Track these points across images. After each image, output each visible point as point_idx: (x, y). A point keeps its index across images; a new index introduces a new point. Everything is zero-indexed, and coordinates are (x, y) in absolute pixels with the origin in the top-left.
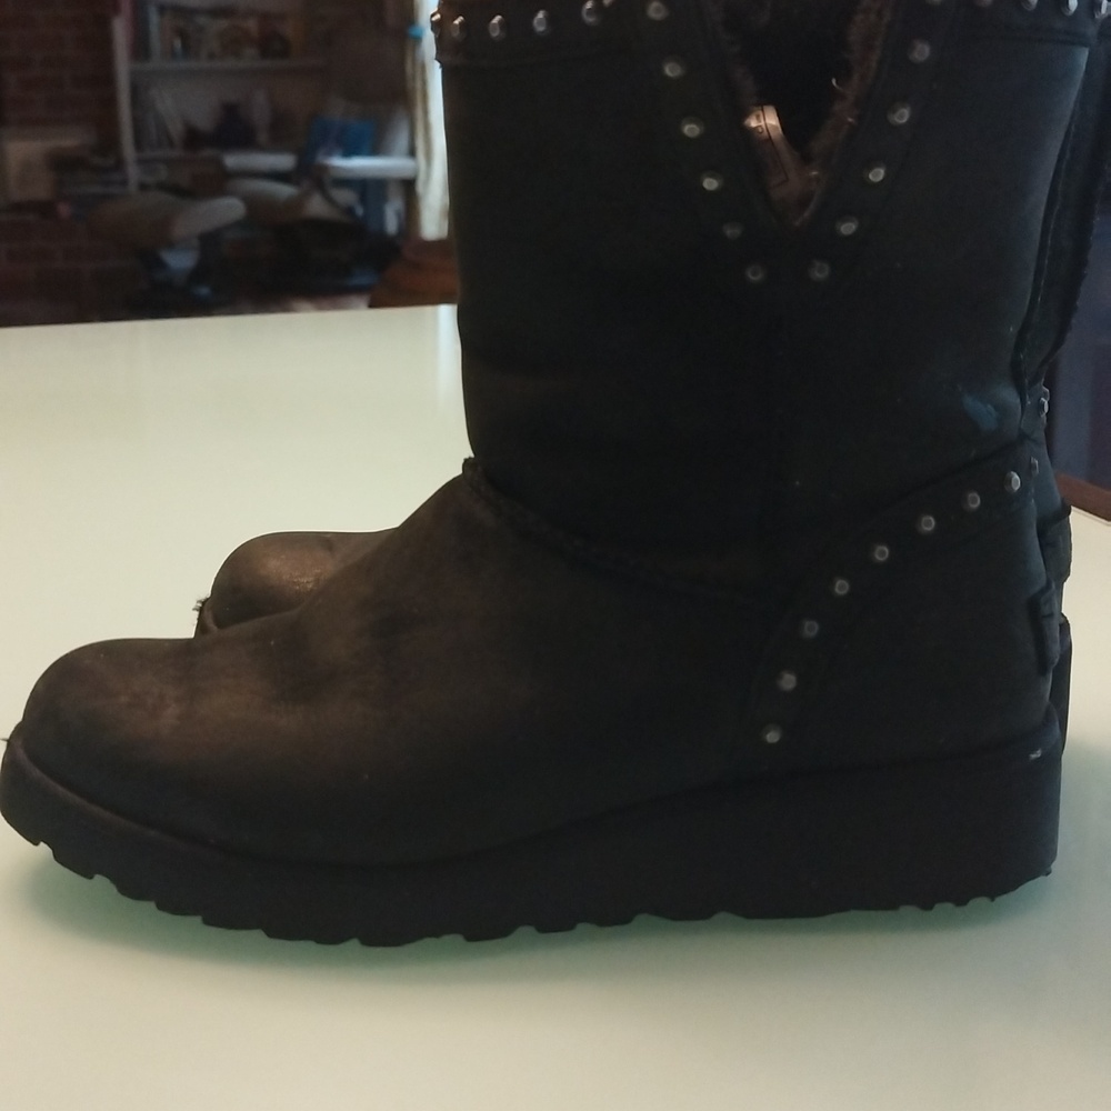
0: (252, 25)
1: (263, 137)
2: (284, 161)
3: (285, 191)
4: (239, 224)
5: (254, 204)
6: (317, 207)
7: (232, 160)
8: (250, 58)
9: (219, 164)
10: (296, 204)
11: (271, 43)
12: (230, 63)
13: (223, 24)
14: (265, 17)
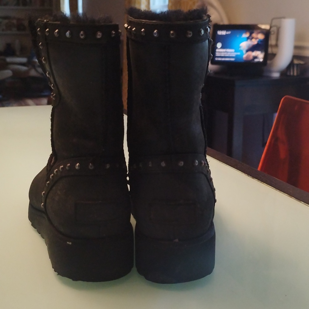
0: (15, 21)
1: (18, 53)
2: (24, 60)
3: (24, 68)
4: (11, 77)
5: (15, 72)
6: (33, 73)
7: (9, 60)
8: (14, 31)
9: (5, 60)
10: (27, 72)
11: (20, 27)
12: (9, 32)
13: (6, 21)
14: (19, 20)
